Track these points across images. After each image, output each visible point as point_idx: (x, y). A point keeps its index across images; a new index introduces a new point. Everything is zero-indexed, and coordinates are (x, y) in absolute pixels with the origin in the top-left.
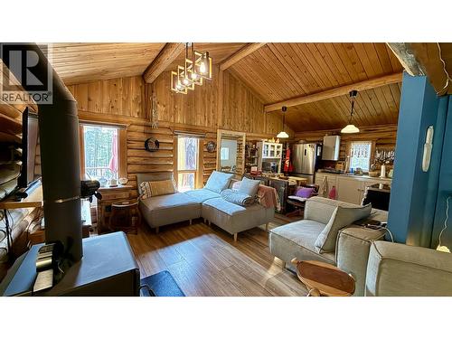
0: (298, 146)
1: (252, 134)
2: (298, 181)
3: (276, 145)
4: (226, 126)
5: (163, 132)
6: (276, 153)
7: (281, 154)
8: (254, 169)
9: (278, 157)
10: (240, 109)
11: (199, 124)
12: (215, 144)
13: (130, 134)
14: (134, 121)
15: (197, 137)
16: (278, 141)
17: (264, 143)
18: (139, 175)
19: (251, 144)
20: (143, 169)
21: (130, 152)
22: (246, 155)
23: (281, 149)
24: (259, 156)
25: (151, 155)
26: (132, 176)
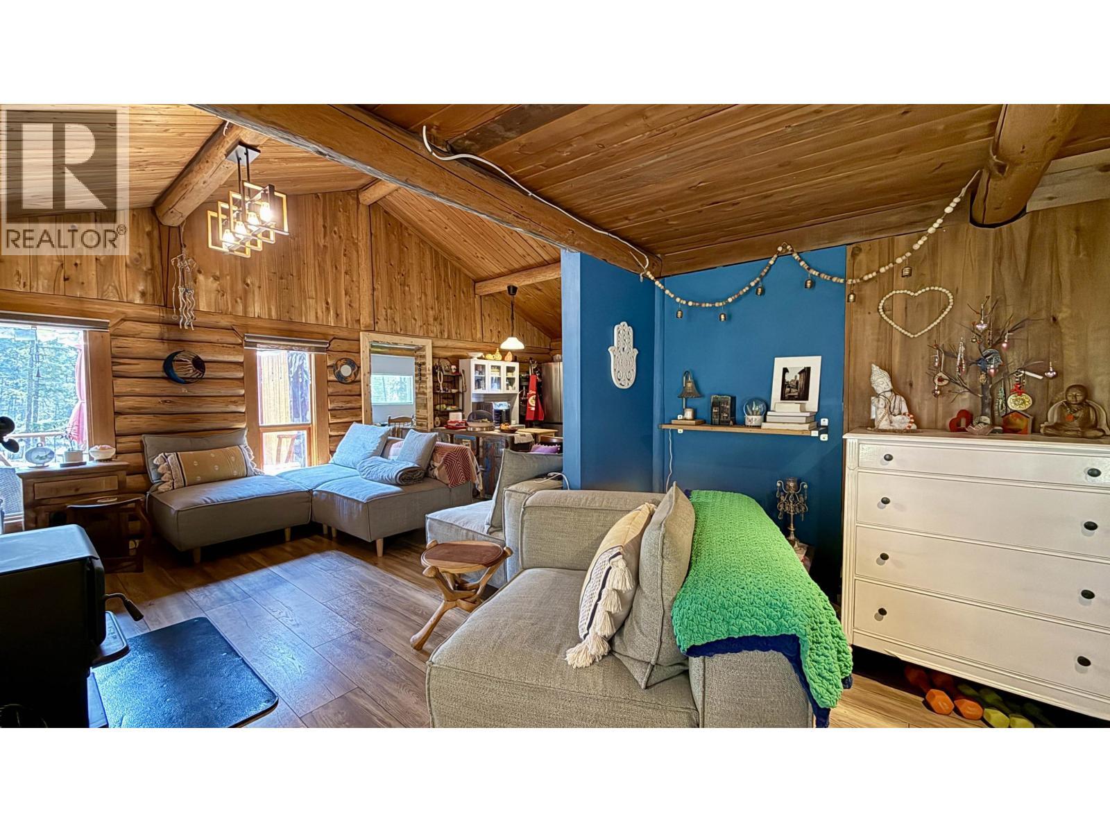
0: (553, 365)
1: (450, 343)
2: (535, 435)
3: (504, 365)
4: (382, 325)
5: (215, 337)
6: (504, 382)
7: (517, 384)
8: (456, 417)
9: (511, 391)
10: (415, 288)
11: (312, 320)
12: (355, 366)
13: (121, 342)
14: (130, 311)
15: (310, 349)
16: (509, 357)
17: (474, 362)
18: (148, 440)
19: (445, 364)
20: (160, 423)
21: (121, 385)
22: (436, 387)
23: (516, 375)
24: (466, 388)
25: (184, 390)
26: (127, 442)
